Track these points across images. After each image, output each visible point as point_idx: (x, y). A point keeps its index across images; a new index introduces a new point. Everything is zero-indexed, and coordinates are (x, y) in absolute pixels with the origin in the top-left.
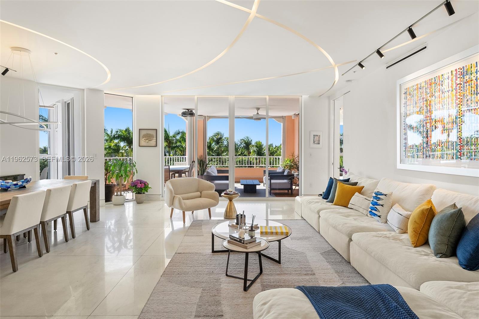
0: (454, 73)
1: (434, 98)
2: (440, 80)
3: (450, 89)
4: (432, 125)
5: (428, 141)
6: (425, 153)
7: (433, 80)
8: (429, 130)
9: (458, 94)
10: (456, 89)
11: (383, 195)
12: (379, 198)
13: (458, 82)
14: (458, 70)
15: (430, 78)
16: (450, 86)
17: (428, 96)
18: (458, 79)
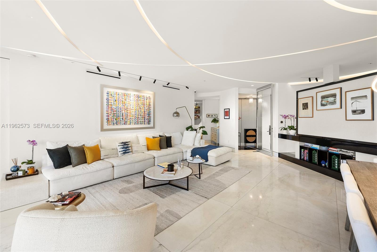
0: (135, 95)
1: (126, 101)
2: (129, 95)
3: (134, 100)
4: (125, 112)
5: (123, 118)
6: (121, 123)
7: (126, 94)
8: (124, 113)
9: (137, 103)
10: (136, 101)
11: (128, 142)
12: (128, 144)
13: (137, 99)
14: (137, 95)
15: (125, 93)
16: (134, 99)
17: (123, 99)
18: (137, 98)
